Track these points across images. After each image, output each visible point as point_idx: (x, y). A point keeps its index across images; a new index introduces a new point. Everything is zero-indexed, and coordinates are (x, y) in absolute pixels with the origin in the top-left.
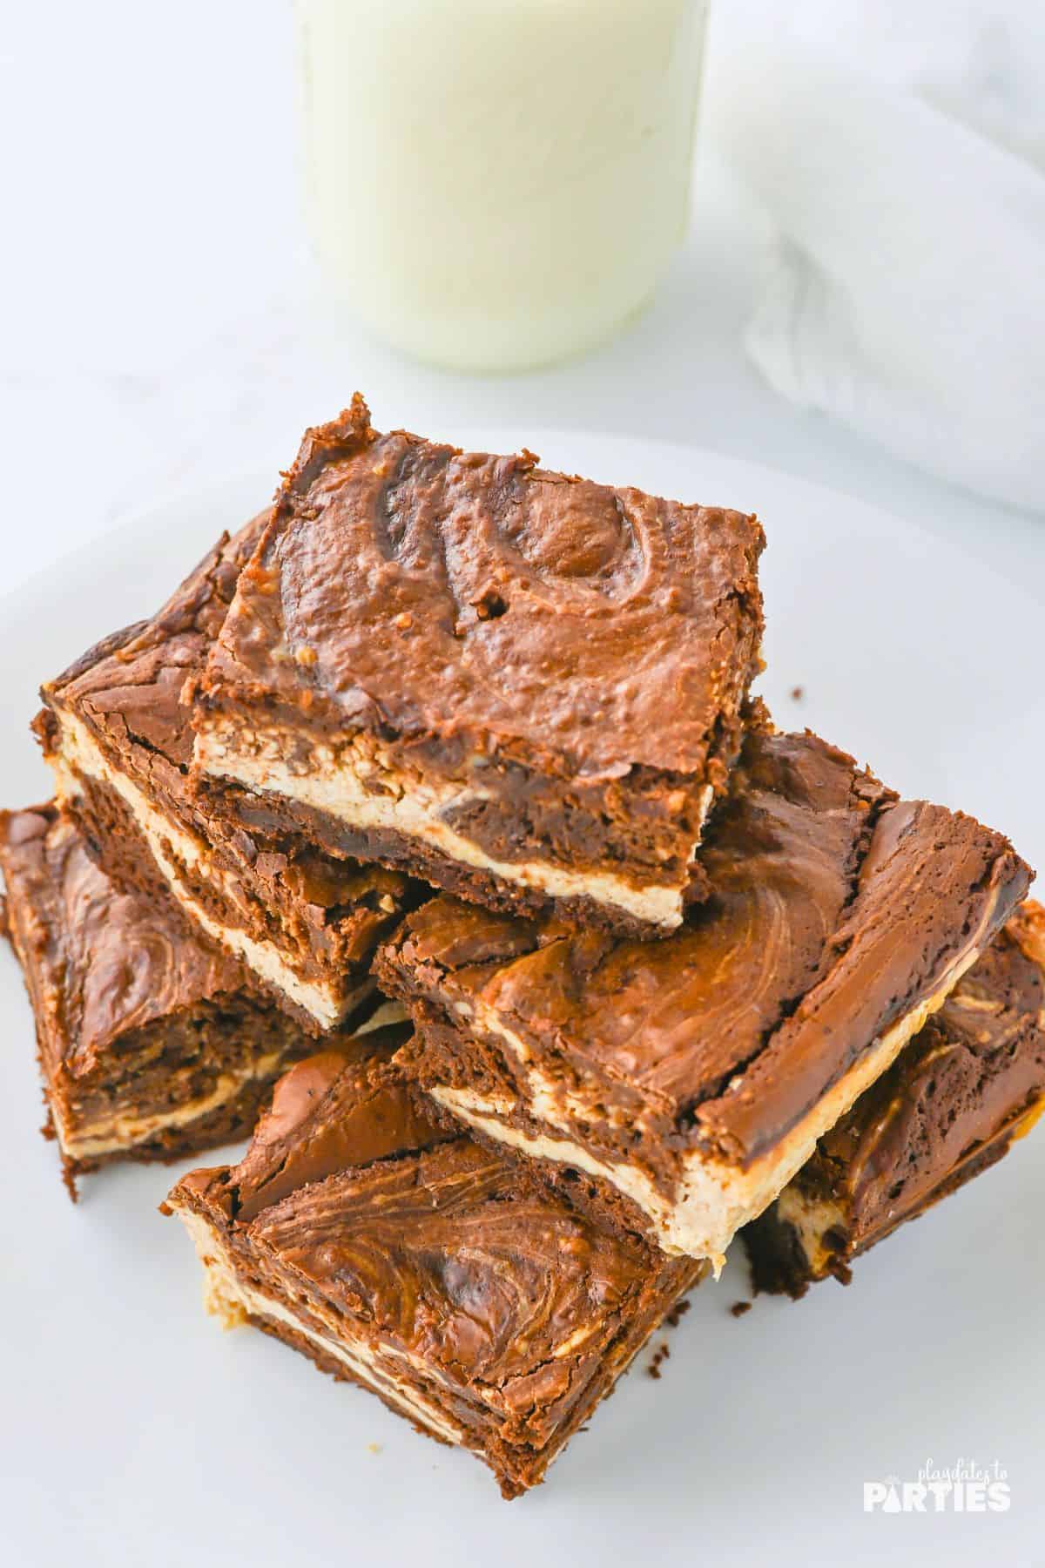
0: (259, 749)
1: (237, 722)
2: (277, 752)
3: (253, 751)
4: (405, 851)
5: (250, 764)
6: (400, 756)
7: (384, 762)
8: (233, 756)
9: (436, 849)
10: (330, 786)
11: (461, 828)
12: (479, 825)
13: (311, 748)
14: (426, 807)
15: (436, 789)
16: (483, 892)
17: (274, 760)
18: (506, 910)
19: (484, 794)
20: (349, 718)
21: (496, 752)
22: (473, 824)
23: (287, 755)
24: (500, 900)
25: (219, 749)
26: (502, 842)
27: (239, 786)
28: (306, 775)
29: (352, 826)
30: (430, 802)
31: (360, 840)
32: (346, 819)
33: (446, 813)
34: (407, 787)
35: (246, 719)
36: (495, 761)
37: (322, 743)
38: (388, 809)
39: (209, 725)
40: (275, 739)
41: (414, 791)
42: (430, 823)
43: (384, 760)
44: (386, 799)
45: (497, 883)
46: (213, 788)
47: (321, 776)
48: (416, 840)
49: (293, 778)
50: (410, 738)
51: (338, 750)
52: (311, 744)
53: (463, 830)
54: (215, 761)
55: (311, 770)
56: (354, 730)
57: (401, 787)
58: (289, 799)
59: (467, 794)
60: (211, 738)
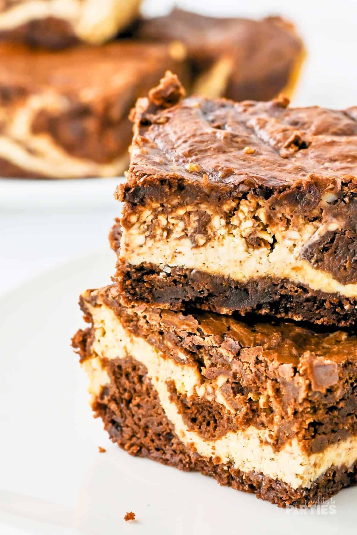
0: (169, 232)
1: (155, 210)
2: (183, 231)
3: (165, 234)
4: (276, 294)
5: (162, 247)
6: (274, 209)
7: (263, 218)
8: (150, 242)
9: (300, 286)
10: (221, 250)
11: (317, 262)
12: (330, 255)
13: (209, 220)
14: (291, 250)
15: (299, 231)
16: (335, 312)
17: (180, 239)
18: (351, 324)
19: (335, 225)
20: (236, 187)
21: (342, 189)
22: (325, 254)
23: (190, 231)
24: (345, 317)
25: (140, 239)
26: (347, 265)
27: (153, 270)
28: (204, 245)
29: (238, 282)
30: (295, 245)
31: (243, 293)
32: (234, 277)
33: (306, 251)
34: (278, 237)
35: (162, 205)
36: (341, 195)
37: (217, 213)
38: (265, 258)
39: (133, 219)
40: (182, 219)
41: (284, 237)
42: (295, 264)
43: (262, 215)
44: (264, 250)
45: (344, 302)
46: (134, 276)
47: (215, 243)
48: (285, 280)
49: (195, 251)
50: (280, 192)
51: (228, 216)
52: (209, 216)
53: (319, 264)
54: (136, 251)
55: (209, 240)
56: (240, 195)
57: (274, 237)
58: (191, 270)
59: (322, 229)
60: (134, 231)
